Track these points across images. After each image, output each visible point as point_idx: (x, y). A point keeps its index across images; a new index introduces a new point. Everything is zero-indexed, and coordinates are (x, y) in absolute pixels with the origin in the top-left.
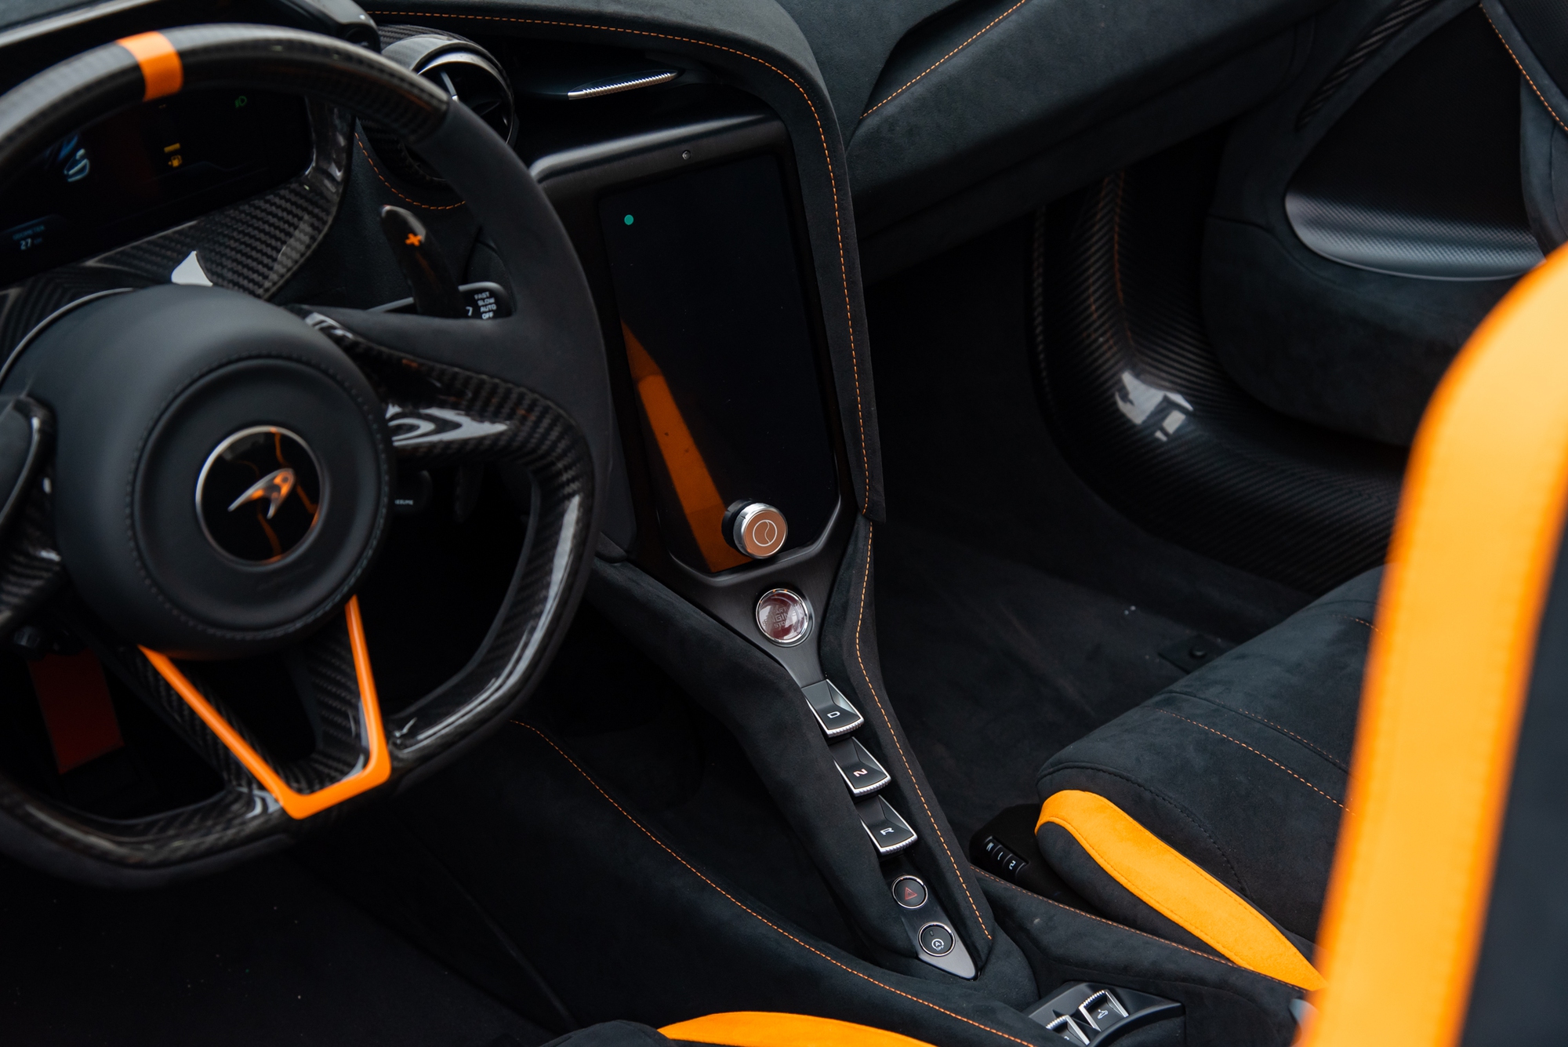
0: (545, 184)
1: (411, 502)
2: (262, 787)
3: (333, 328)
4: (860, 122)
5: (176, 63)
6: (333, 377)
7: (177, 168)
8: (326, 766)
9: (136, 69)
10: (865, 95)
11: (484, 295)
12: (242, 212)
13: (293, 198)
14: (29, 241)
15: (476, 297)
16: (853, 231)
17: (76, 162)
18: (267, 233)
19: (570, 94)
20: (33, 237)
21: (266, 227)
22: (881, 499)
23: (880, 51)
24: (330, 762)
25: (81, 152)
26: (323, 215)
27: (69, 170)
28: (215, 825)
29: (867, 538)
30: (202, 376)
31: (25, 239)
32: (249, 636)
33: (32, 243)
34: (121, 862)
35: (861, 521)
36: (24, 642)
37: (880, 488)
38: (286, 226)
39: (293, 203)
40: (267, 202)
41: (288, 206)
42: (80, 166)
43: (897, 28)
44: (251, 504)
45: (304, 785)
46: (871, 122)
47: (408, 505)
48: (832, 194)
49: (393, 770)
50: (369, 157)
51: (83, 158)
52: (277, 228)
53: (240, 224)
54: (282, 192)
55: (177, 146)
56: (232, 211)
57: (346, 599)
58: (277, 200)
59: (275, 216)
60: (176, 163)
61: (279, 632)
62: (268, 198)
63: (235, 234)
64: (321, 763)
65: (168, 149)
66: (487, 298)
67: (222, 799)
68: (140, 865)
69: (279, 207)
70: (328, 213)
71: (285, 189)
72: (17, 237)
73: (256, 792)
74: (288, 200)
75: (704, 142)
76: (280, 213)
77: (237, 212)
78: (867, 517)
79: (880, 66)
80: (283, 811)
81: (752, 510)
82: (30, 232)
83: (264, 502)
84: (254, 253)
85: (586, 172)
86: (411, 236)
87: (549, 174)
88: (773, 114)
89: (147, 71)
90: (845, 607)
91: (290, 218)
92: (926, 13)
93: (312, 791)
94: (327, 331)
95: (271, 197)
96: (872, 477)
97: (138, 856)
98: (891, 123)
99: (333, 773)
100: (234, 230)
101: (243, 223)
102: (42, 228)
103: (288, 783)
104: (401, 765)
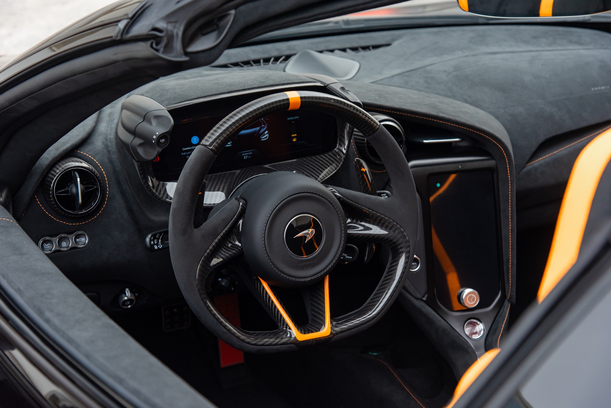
0: (412, 169)
1: (351, 258)
2: (290, 329)
3: (335, 192)
4: (524, 167)
5: (299, 100)
6: (331, 204)
7: (295, 142)
8: (311, 328)
9: (288, 99)
10: (528, 158)
11: (384, 195)
12: (312, 159)
13: (329, 157)
14: (247, 156)
15: (382, 195)
16: (515, 199)
17: (265, 135)
18: (319, 166)
19: (425, 141)
20: (248, 155)
21: (319, 164)
22: (514, 294)
23: (535, 145)
24: (312, 327)
25: (267, 132)
26: (338, 164)
27: (262, 137)
28: (273, 337)
29: (508, 308)
30: (292, 195)
31: (245, 156)
32: (293, 279)
33: (248, 157)
34: (243, 341)
35: (506, 302)
36: (223, 284)
37: (514, 290)
38: (325, 165)
39: (329, 159)
40: (320, 157)
41: (327, 159)
42: (266, 136)
43: (542, 138)
44: (301, 237)
45: (303, 332)
46: (529, 166)
47: (350, 258)
48: (509, 186)
49: (331, 333)
50: (355, 151)
51: (267, 134)
52: (322, 165)
53: (311, 162)
54: (326, 155)
55: (296, 135)
56: (309, 158)
57: (325, 275)
58: (324, 157)
59: (322, 161)
60: (294, 140)
61: (303, 280)
62: (321, 156)
63: (309, 165)
64: (309, 327)
65: (293, 135)
66: (385, 196)
67: (277, 331)
68: (248, 343)
69: (324, 159)
70: (339, 164)
71: (327, 154)
72: (243, 155)
73: (288, 330)
74: (327, 157)
75: (468, 164)
76: (324, 161)
77: (311, 158)
78: (509, 301)
79: (534, 149)
80: (295, 338)
81: (468, 291)
82: (247, 154)
83: (304, 237)
84: (314, 171)
85: (426, 168)
86: (363, 168)
87: (414, 167)
88: (493, 158)
89: (291, 101)
90: (496, 329)
91: (327, 163)
92: (553, 134)
93: (305, 334)
94: (333, 192)
95: (322, 156)
96: (512, 286)
97: (248, 340)
98: (536, 169)
99: (312, 330)
100: (309, 163)
101: (312, 162)
102: (251, 153)
103: (298, 329)
104: (334, 332)
